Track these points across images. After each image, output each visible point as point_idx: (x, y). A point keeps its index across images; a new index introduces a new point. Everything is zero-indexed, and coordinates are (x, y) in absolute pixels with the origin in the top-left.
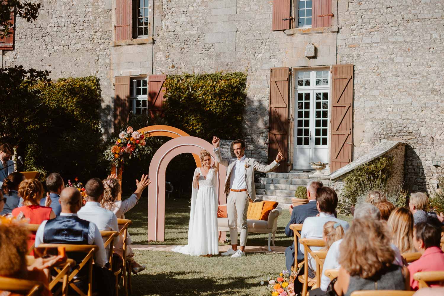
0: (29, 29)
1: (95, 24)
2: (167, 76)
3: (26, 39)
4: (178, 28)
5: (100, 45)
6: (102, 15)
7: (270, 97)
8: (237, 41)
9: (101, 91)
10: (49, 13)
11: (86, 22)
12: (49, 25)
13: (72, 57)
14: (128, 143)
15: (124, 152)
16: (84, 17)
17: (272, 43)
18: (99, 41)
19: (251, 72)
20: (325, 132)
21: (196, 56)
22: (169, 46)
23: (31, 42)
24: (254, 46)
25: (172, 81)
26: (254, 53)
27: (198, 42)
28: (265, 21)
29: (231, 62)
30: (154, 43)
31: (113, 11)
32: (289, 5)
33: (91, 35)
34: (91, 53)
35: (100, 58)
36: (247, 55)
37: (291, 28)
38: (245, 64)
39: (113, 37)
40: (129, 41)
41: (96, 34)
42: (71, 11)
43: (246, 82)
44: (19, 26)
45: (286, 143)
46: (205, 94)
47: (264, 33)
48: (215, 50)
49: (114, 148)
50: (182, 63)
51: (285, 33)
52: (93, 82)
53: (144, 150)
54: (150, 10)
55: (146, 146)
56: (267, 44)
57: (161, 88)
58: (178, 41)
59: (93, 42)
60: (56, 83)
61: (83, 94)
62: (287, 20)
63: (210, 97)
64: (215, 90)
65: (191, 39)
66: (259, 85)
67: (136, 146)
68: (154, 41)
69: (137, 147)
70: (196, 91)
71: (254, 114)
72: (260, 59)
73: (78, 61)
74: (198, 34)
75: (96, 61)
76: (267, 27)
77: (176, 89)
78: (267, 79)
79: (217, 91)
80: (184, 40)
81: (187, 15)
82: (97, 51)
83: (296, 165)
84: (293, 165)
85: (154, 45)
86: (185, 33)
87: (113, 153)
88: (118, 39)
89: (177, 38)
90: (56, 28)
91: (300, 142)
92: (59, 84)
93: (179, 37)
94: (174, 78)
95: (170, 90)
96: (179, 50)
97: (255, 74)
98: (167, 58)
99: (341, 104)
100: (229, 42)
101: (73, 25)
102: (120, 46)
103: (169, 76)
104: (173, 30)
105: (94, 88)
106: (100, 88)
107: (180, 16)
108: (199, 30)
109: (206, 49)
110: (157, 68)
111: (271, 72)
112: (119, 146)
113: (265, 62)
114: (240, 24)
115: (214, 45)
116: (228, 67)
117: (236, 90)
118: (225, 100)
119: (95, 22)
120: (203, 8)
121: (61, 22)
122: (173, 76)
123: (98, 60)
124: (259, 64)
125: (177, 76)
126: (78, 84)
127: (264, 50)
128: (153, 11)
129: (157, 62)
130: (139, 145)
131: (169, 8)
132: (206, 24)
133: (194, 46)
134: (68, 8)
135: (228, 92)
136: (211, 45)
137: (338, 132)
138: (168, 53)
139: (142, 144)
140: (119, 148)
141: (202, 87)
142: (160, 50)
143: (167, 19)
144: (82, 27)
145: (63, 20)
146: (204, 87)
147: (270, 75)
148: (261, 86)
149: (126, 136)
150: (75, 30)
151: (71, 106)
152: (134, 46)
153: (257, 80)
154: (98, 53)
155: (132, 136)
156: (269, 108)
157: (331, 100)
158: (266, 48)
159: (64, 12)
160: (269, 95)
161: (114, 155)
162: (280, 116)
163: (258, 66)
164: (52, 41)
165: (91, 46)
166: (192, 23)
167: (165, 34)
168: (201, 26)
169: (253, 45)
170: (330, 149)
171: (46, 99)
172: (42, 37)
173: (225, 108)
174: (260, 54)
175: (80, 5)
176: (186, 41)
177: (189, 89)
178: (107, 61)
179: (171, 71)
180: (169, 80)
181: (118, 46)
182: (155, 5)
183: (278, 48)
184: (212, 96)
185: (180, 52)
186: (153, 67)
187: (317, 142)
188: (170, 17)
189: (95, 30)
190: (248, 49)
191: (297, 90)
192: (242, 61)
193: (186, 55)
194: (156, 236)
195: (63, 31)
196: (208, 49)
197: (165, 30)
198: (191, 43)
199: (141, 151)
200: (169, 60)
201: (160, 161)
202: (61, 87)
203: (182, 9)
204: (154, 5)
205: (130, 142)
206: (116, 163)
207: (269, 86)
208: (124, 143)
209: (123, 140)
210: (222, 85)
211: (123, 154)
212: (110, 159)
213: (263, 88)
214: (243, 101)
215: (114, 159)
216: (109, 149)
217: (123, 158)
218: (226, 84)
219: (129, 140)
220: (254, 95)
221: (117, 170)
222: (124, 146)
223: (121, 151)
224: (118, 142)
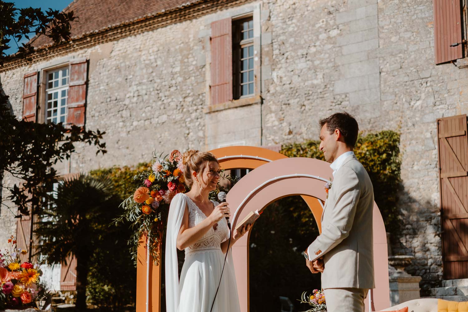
0: (103, 104)
1: (184, 88)
2: (282, 146)
3: (100, 116)
4: (296, 79)
5: (191, 113)
6: (194, 75)
7: (438, 163)
8: (382, 86)
10: (128, 80)
11: (172, 86)
12: (128, 96)
13: (156, 133)
15: (162, 202)
16: (170, 79)
17: (437, 82)
18: (190, 109)
19: (406, 128)
21: (322, 114)
22: (284, 104)
23: (105, 120)
24: (408, 91)
25: (290, 152)
26: (409, 99)
27: (325, 94)
28: (423, 52)
29: (374, 118)
30: (262, 103)
31: (208, 67)
32: (459, 23)
33: (179, 102)
34: (179, 126)
35: (191, 131)
36: (398, 104)
37: (466, 55)
38: (396, 118)
39: (208, 101)
40: (229, 104)
41: (186, 99)
42: (154, 74)
43: (399, 145)
44: (92, 102)
47: (423, 70)
48: (350, 103)
49: (141, 192)
50: (303, 126)
51: (456, 66)
54: (256, 59)
56: (428, 84)
58: (295, 97)
59: (182, 111)
62: (458, 45)
65: (314, 91)
66: (420, 147)
68: (262, 99)
72: (420, 108)
73: (162, 137)
74: (324, 82)
75: (186, 135)
76: (427, 60)
78: (432, 137)
80: (305, 94)
81: (307, 59)
82: (187, 123)
85: (263, 105)
86: (306, 84)
88: (214, 102)
89: (295, 92)
90: (135, 99)
92: (138, 171)
93: (298, 90)
94: (291, 148)
96: (299, 109)
97: (412, 130)
98: (282, 122)
100: (370, 89)
101: (156, 92)
102: (217, 111)
103: (284, 146)
104: (288, 82)
107: (297, 61)
108: (325, 77)
109: (337, 103)
110: (268, 136)
111: (438, 124)
113: (427, 111)
114: (385, 62)
115: (348, 95)
116: (371, 125)
117: (384, 156)
119: (184, 84)
120: (330, 46)
121: (142, 89)
122: (291, 145)
123: (188, 134)
124: (418, 115)
125: (296, 145)
127: (425, 95)
128: (260, 60)
129: (267, 128)
131: (282, 53)
132: (336, 67)
133: (318, 101)
134: (151, 70)
135: (372, 160)
136: (343, 96)
138: (283, 114)
142: (271, 112)
143: (280, 69)
144: (167, 93)
145: (144, 87)
147: (436, 130)
148: (423, 147)
150: (159, 98)
152: (235, 110)
153: (417, 139)
154: (189, 125)
156: (439, 179)
158: (428, 91)
159: (146, 76)
160: (437, 159)
161: (141, 210)
163: (417, 119)
164: (131, 116)
165: (178, 117)
166: (315, 69)
167: (278, 89)
168: (327, 71)
169: (407, 89)
172: (119, 112)
174: (418, 102)
175: (165, 65)
176: (308, 95)
178: (201, 134)
179: (287, 139)
180: (284, 151)
181: (214, 112)
182: (263, 51)
183: (446, 88)
185: (300, 112)
186: (262, 136)
188: (284, 65)
189: (184, 95)
190: (399, 95)
192: (392, 115)
193: (308, 114)
195: (144, 100)
196: (339, 103)
197: (278, 83)
198: (315, 97)
200: (284, 124)
203: (300, 52)
204: (261, 52)
205: (172, 178)
206: (145, 226)
207: (437, 147)
208: (161, 180)
209: (159, 175)
210: (364, 152)
211: (160, 205)
212: (132, 217)
213: (427, 151)
214: (396, 172)
215: (142, 217)
216: (131, 196)
217: (160, 215)
218: (370, 148)
219: (172, 175)
220: (413, 161)
221: (150, 242)
222: (161, 188)
223: (156, 199)
224: (148, 180)
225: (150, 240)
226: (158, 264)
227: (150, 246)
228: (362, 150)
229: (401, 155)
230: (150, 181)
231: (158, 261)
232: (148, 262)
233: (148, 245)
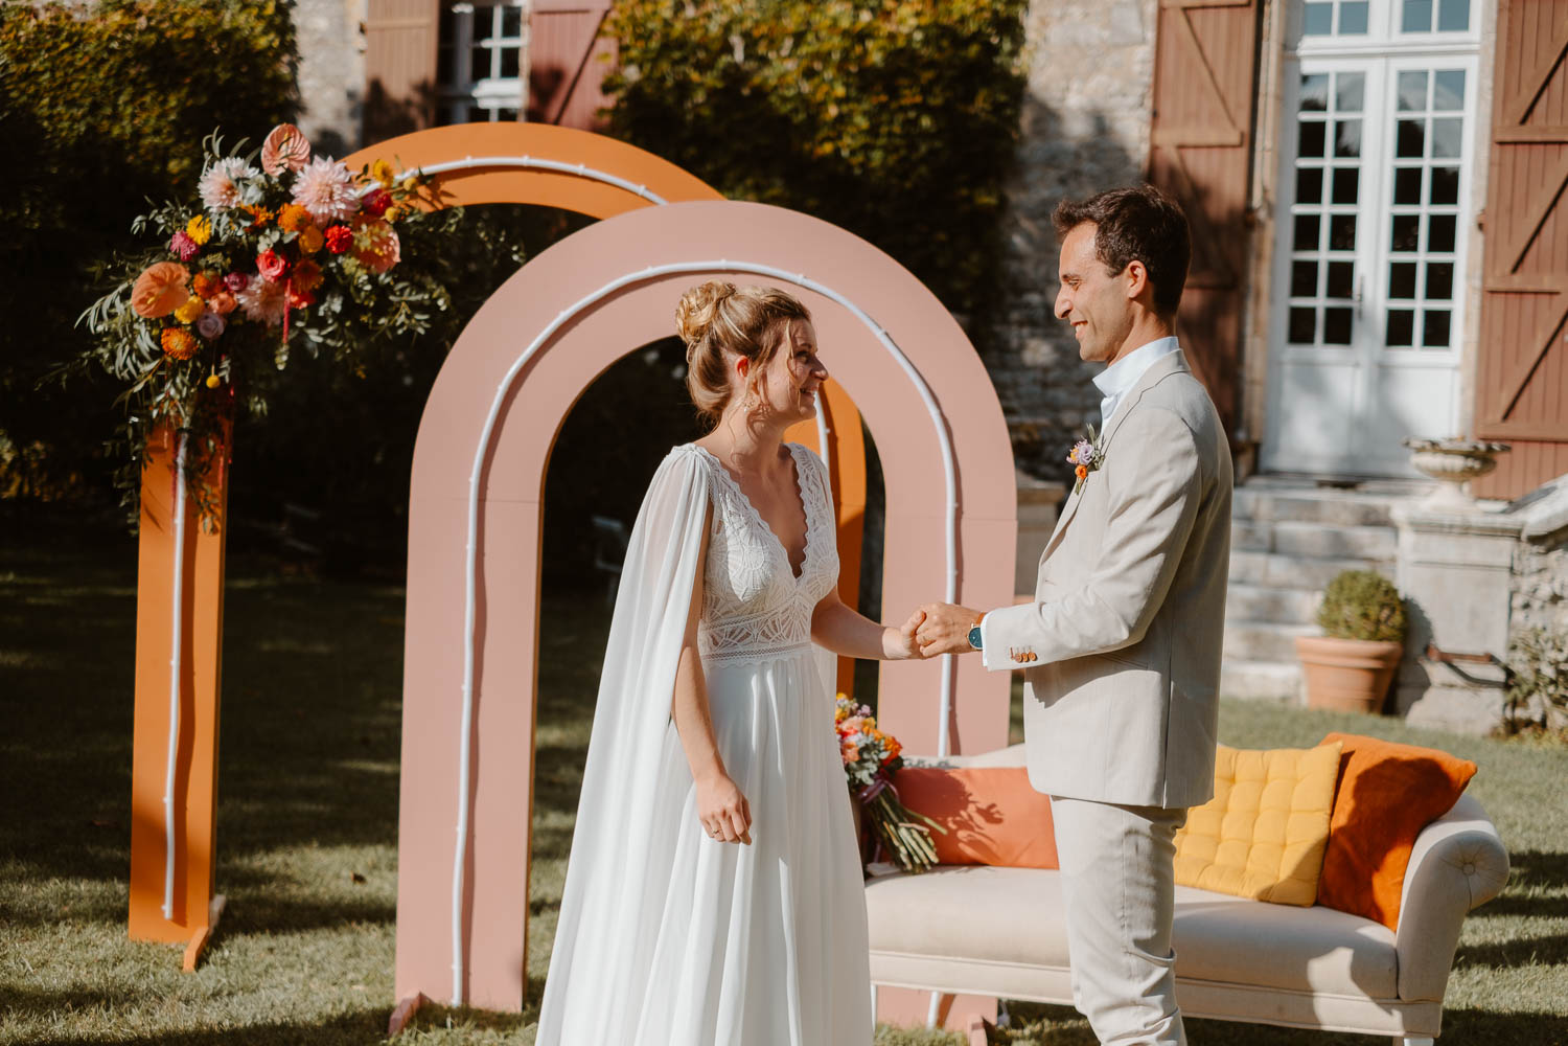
7: (1150, 92)
9: (301, 59)
14: (264, 246)
15: (234, 315)
20: (1441, 281)
43: (1027, 15)
45: (1230, 334)
46: (809, 74)
49: (158, 280)
52: (259, 17)
53: (384, 307)
55: (398, 272)
57: (592, 45)
60: (90, 18)
61: (214, 76)
63: (840, 91)
64: (866, 52)
66: (1096, 30)
67: (328, 273)
69: (337, 283)
70: (764, 61)
71: (1062, 181)
77: (667, 46)
78: (1137, 2)
79: (876, 58)
83: (1275, 449)
84: (1263, 450)
87: (151, 324)
91: (1301, 328)
92: (100, 26)
95: (634, 53)
99: (1544, 130)
105: (263, 42)
106: (293, 43)
112: (193, 263)
117: (972, 52)
118: (914, 106)
126: (190, 23)
130: (349, 264)
135: (931, 64)
137: (1517, 282)
139: (367, 258)
140: (200, 281)
141: (799, 38)
146: (810, 37)
148: (1106, 33)
149: (254, 194)
151: (157, 132)
153: (1087, 3)
155: (295, 190)
156: (1145, 149)
157: (1487, 109)
160: (1148, 79)
161: (157, 340)
162: (1200, 193)
170: (1471, 371)
171: (37, 96)
173: (912, 147)
177: (730, 50)
184: (847, 85)
187: (1398, 330)
191: (1298, 60)
194: (456, 967)
199: (364, 309)
201: (502, 388)
202: (111, 38)
205: (276, 236)
206: (172, 399)
207: (1151, 35)
208: (233, 242)
209: (225, 219)
210: (904, 30)
211: (228, 328)
212: (125, 366)
213: (1117, 46)
214: (1009, 112)
215: (161, 367)
216: (121, 288)
217: (226, 364)
218: (925, 20)
219: (272, 224)
220: (1068, 78)
221: (188, 452)
222: (233, 269)
223: (214, 304)
224: (185, 236)
225: (189, 445)
226: (214, 530)
227: (186, 468)
228: (901, 22)
229: (1030, 52)
230: (191, 240)
231: (218, 519)
232: (179, 520)
233: (180, 461)
